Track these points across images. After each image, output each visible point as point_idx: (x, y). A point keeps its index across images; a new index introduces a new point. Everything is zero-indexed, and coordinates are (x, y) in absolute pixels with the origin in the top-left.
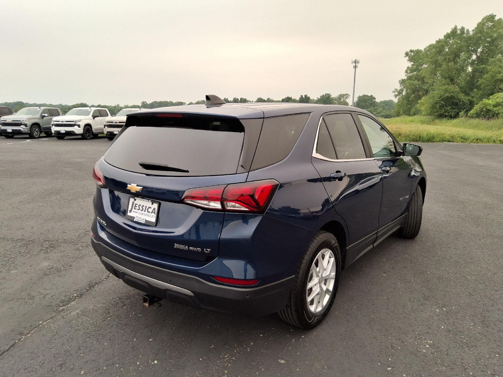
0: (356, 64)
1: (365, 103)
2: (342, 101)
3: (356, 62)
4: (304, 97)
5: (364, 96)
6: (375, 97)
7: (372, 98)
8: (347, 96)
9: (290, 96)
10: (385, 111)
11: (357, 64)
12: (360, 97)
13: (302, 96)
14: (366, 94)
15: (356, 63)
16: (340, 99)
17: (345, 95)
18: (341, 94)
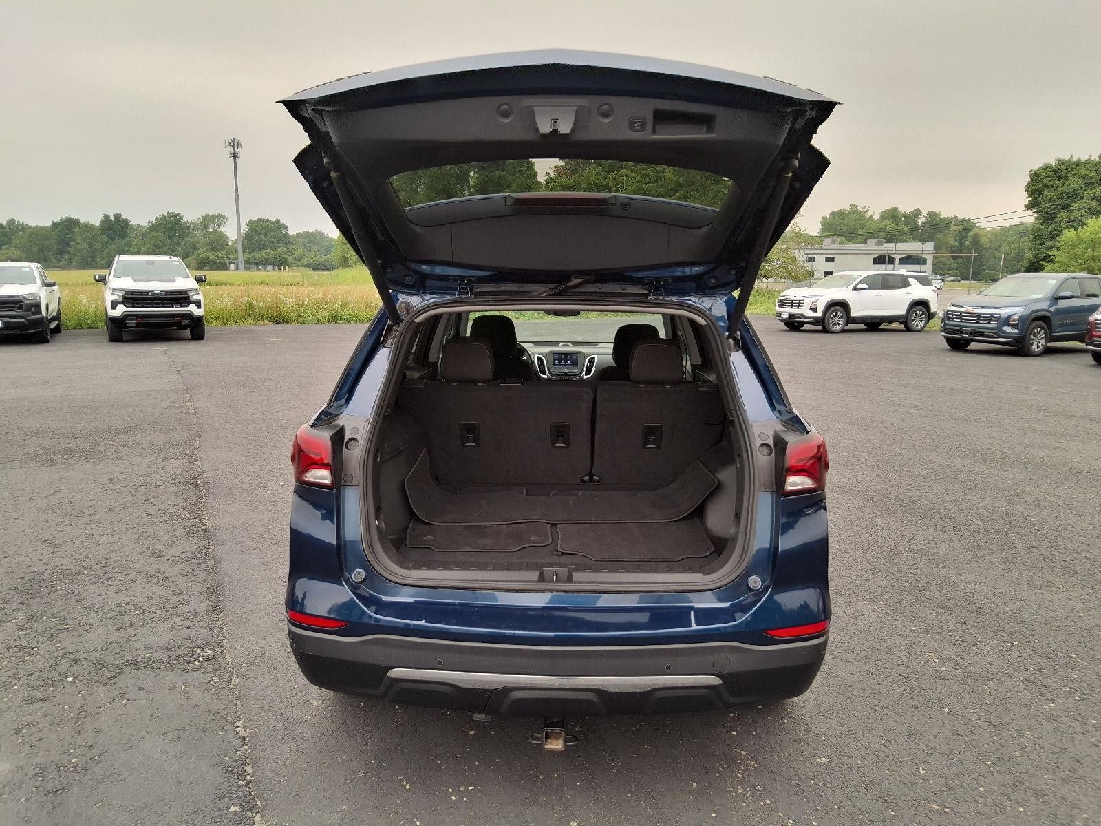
0: (234, 150)
1: (266, 235)
2: (211, 230)
3: (234, 143)
4: (112, 218)
5: (261, 220)
6: (286, 224)
7: (278, 226)
8: (221, 219)
9: (74, 216)
10: (311, 254)
11: (236, 148)
12: (251, 223)
13: (107, 217)
14: (265, 217)
15: (234, 146)
16: (206, 227)
17: (216, 217)
18: (207, 215)
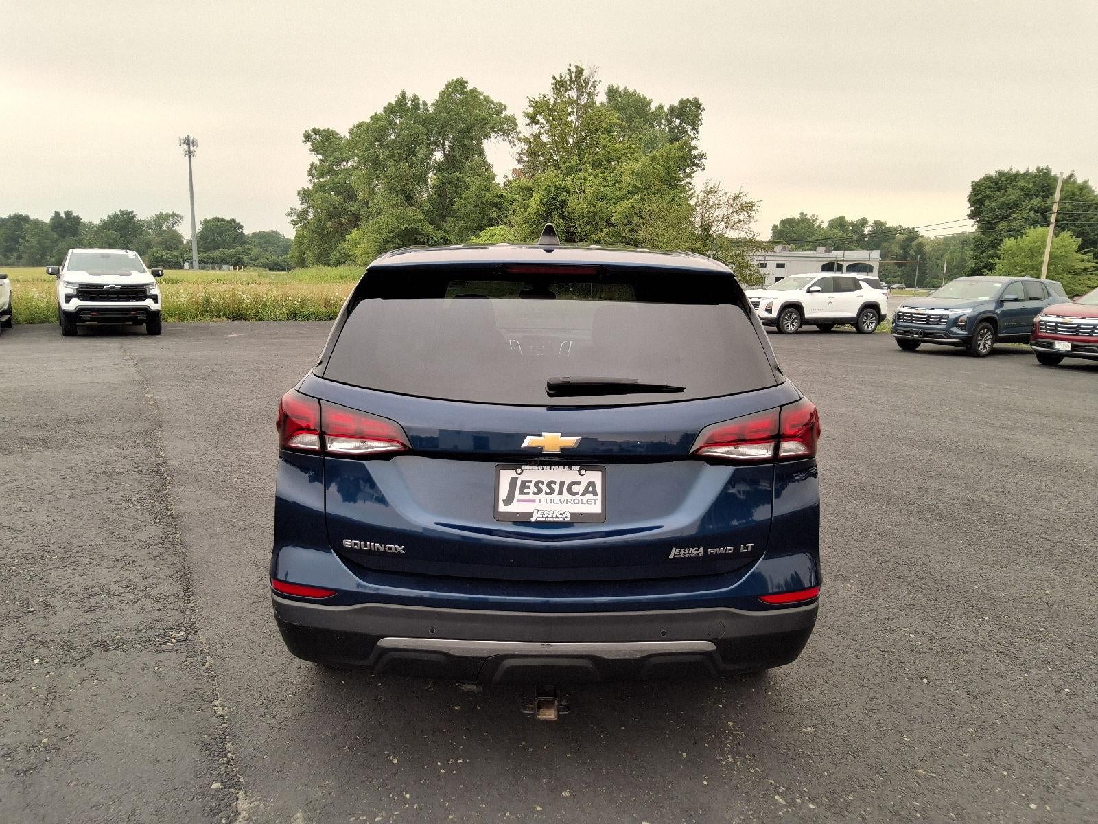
0: (189, 147)
1: (221, 235)
2: (165, 228)
3: (189, 141)
4: (63, 215)
5: (216, 219)
6: (242, 224)
7: (234, 225)
8: (175, 217)
9: (23, 213)
10: (267, 255)
11: (191, 147)
12: (206, 222)
13: (57, 214)
14: (219, 216)
15: (188, 144)
16: (161, 226)
17: (171, 215)
18: (161, 214)
